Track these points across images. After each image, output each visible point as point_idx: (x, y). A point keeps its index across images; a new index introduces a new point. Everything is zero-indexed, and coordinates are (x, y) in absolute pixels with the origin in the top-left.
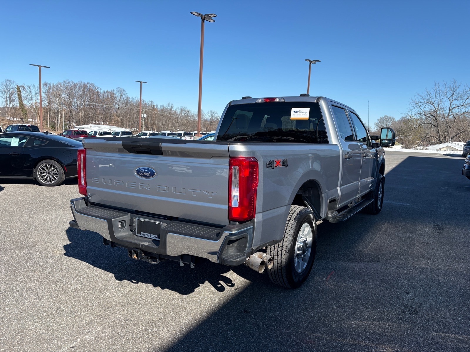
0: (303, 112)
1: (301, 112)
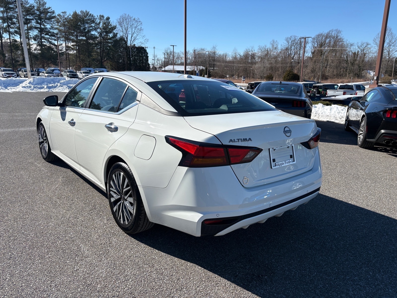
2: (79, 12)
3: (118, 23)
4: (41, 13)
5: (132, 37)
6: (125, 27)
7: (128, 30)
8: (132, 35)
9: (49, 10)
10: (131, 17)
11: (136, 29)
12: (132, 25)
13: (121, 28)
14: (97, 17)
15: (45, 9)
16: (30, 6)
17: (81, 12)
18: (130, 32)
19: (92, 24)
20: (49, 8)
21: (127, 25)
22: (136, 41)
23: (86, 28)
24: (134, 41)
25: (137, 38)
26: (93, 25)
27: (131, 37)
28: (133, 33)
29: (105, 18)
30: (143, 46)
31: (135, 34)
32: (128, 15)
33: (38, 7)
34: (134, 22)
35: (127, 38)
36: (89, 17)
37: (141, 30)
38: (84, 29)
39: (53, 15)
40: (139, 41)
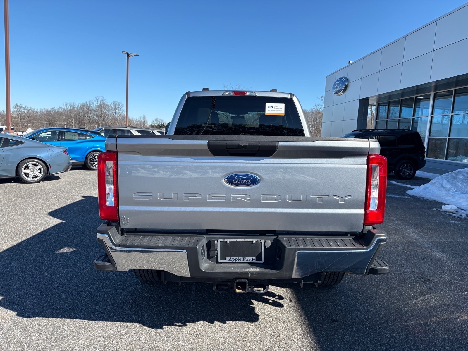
0: (278, 107)
1: (276, 107)
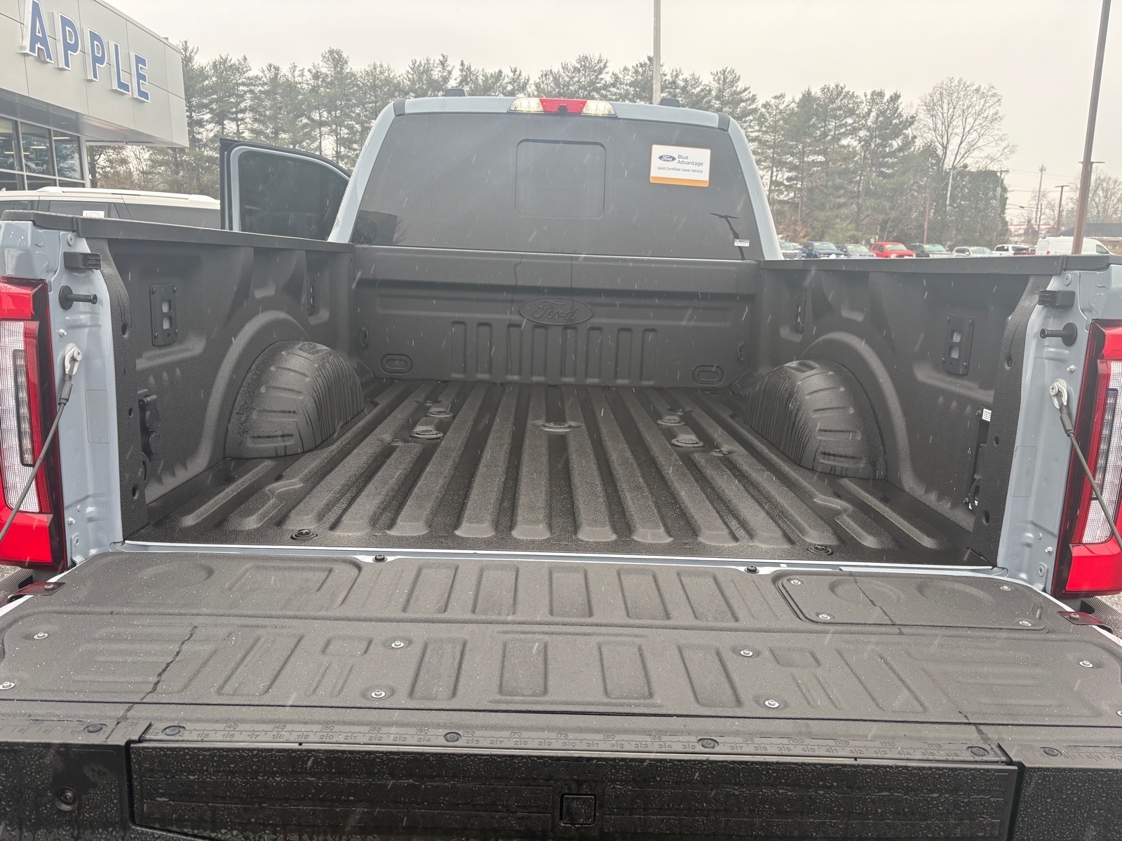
2: (816, 91)
3: (925, 108)
4: (724, 104)
5: (961, 143)
6: (945, 115)
7: (954, 123)
8: (963, 136)
9: (744, 94)
10: (968, 84)
11: (980, 117)
12: (968, 108)
13: (930, 121)
14: (864, 99)
15: (736, 93)
16: (702, 90)
17: (823, 90)
18: (959, 130)
19: (846, 117)
20: (746, 89)
21: (952, 110)
22: (976, 153)
23: (830, 130)
24: (966, 156)
25: (978, 144)
26: (850, 121)
27: (959, 142)
28: (967, 130)
29: (887, 97)
30: (994, 167)
31: (975, 133)
32: (959, 82)
33: (720, 90)
34: (974, 99)
35: (945, 148)
36: (842, 100)
37: (995, 118)
38: (825, 135)
39: (752, 107)
40: (983, 154)
